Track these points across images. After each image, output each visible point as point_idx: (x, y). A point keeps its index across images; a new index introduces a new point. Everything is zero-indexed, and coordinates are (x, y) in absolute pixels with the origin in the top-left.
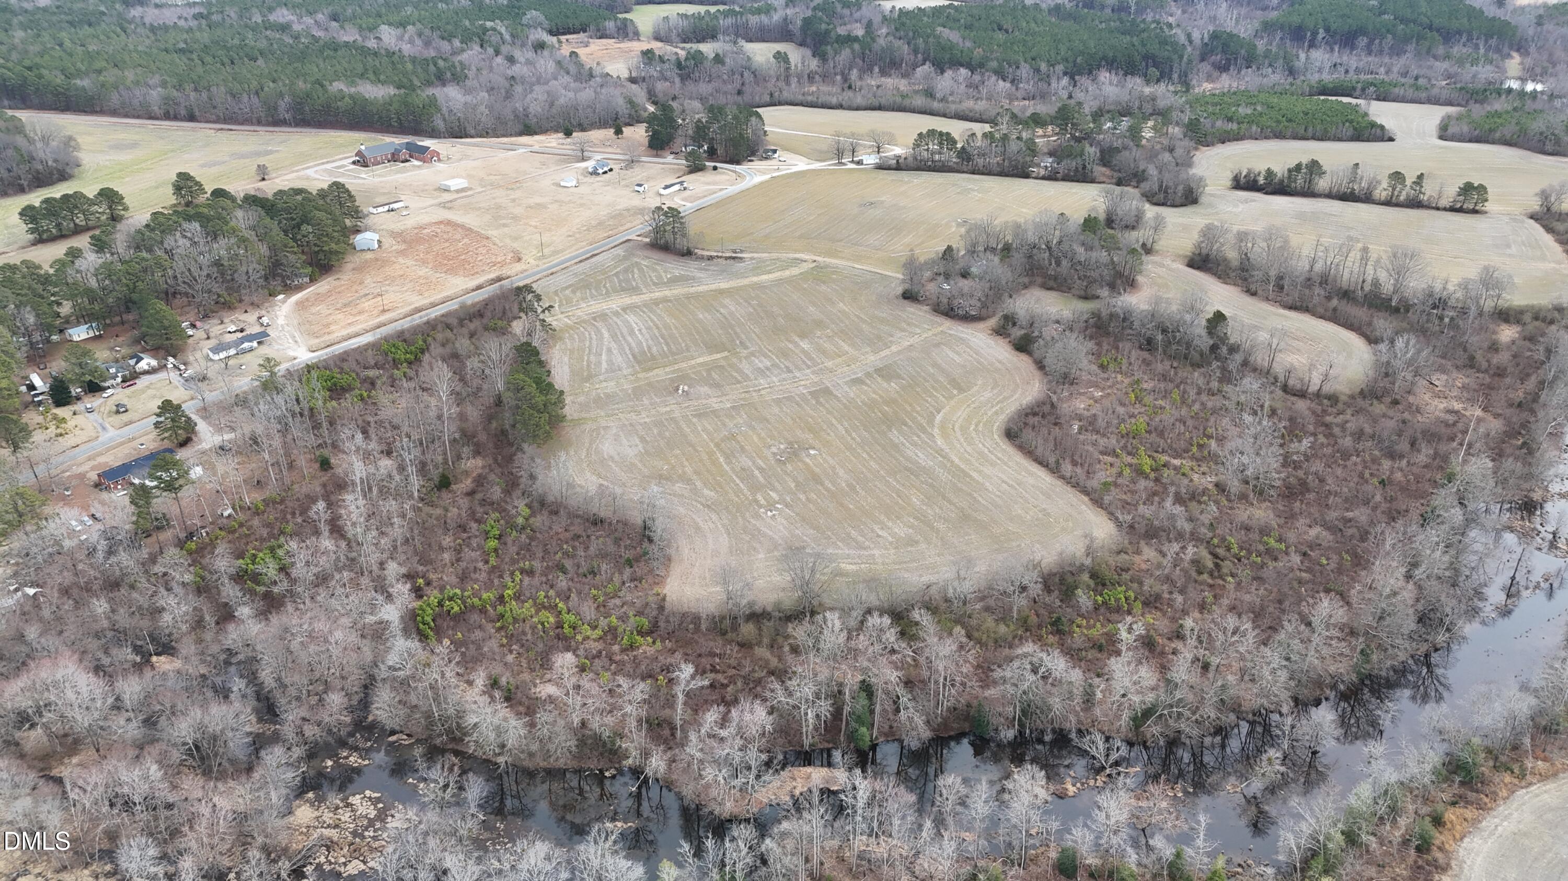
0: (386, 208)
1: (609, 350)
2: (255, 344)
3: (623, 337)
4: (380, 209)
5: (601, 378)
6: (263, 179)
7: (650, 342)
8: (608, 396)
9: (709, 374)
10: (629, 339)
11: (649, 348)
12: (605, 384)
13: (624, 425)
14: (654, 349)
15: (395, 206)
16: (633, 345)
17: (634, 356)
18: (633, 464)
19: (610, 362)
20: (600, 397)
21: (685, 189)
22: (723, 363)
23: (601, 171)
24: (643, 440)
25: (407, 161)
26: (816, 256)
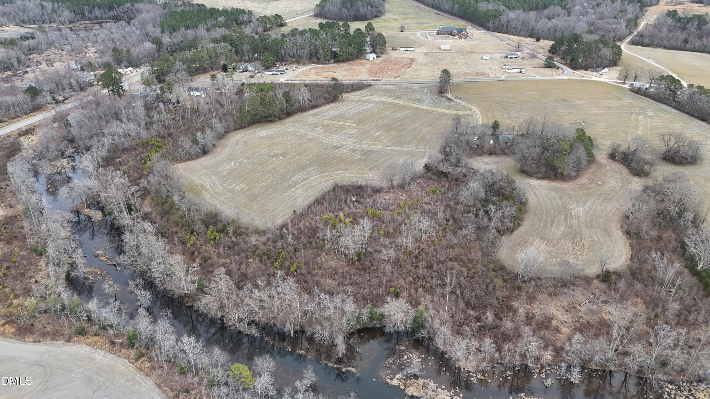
0: (405, 49)
2: (279, 73)
4: (402, 49)
6: (402, 31)
9: (334, 128)
15: (408, 49)
16: (348, 112)
17: (338, 115)
19: (330, 114)
21: (521, 72)
22: (346, 127)
23: (509, 57)
25: (454, 36)
26: (480, 110)
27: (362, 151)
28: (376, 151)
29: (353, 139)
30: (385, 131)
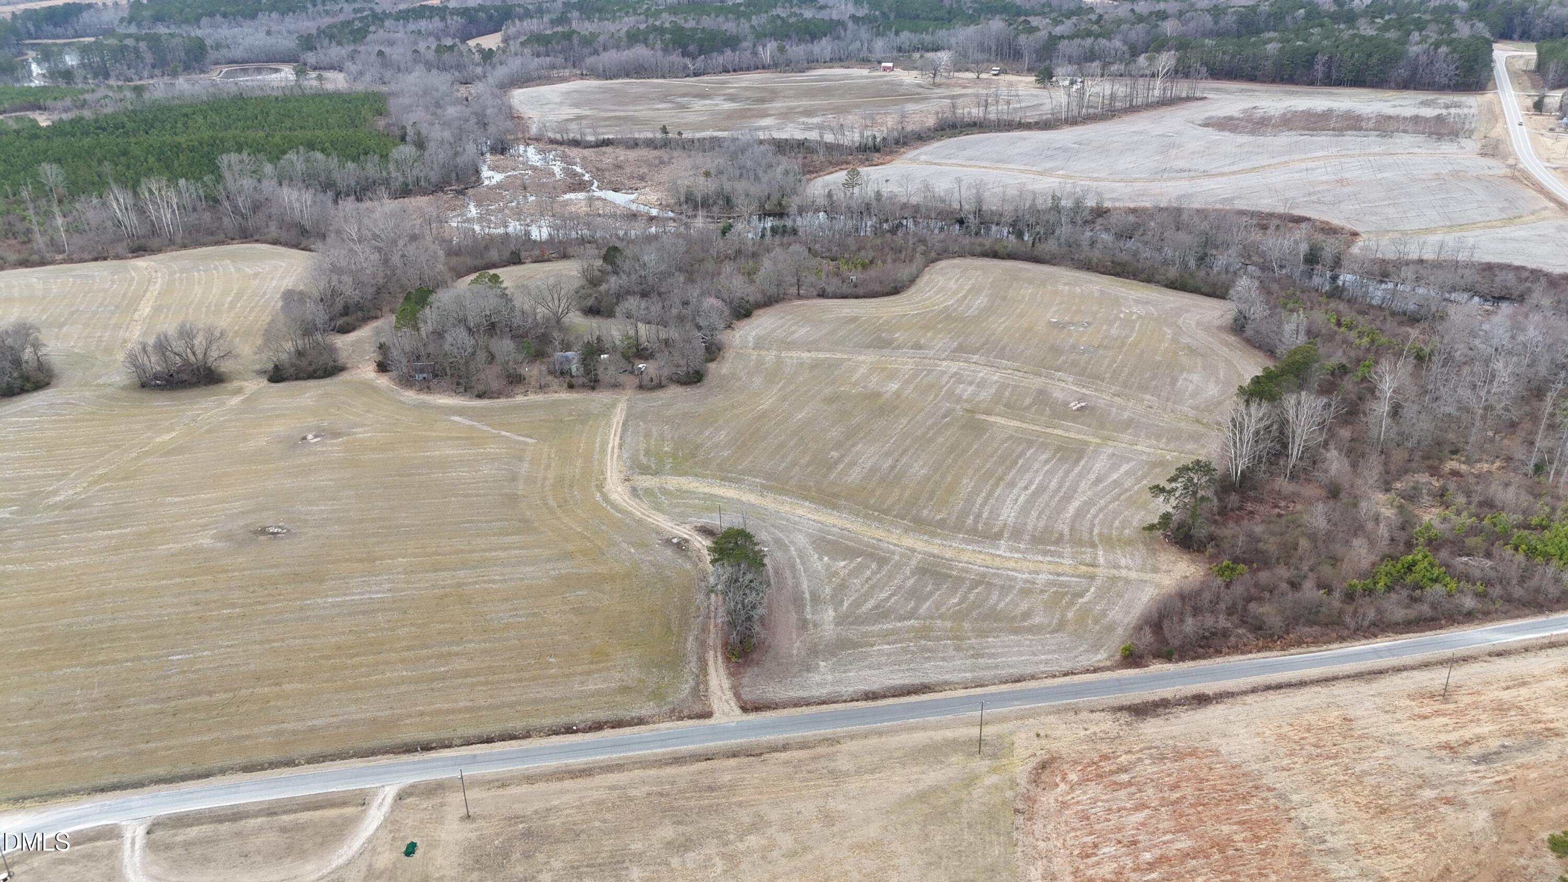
1: (1098, 481)
3: (1058, 489)
5: (1144, 458)
7: (1036, 466)
8: (1158, 437)
9: (1031, 405)
10: (1054, 484)
11: (1047, 462)
12: (1147, 450)
13: (1174, 403)
14: (1044, 457)
16: (1061, 473)
17: (1077, 461)
18: (1204, 368)
19: (1114, 467)
20: (1169, 441)
22: (1000, 408)
24: (1173, 382)
26: (600, 487)
27: (899, 347)
28: (868, 347)
29: (944, 373)
30: (878, 395)
